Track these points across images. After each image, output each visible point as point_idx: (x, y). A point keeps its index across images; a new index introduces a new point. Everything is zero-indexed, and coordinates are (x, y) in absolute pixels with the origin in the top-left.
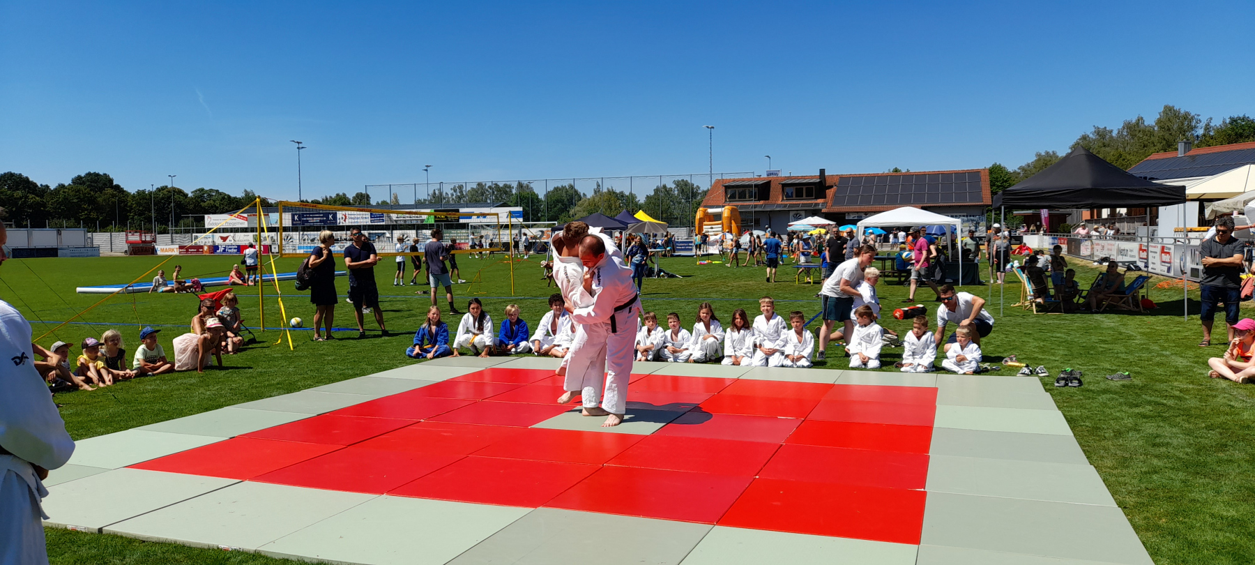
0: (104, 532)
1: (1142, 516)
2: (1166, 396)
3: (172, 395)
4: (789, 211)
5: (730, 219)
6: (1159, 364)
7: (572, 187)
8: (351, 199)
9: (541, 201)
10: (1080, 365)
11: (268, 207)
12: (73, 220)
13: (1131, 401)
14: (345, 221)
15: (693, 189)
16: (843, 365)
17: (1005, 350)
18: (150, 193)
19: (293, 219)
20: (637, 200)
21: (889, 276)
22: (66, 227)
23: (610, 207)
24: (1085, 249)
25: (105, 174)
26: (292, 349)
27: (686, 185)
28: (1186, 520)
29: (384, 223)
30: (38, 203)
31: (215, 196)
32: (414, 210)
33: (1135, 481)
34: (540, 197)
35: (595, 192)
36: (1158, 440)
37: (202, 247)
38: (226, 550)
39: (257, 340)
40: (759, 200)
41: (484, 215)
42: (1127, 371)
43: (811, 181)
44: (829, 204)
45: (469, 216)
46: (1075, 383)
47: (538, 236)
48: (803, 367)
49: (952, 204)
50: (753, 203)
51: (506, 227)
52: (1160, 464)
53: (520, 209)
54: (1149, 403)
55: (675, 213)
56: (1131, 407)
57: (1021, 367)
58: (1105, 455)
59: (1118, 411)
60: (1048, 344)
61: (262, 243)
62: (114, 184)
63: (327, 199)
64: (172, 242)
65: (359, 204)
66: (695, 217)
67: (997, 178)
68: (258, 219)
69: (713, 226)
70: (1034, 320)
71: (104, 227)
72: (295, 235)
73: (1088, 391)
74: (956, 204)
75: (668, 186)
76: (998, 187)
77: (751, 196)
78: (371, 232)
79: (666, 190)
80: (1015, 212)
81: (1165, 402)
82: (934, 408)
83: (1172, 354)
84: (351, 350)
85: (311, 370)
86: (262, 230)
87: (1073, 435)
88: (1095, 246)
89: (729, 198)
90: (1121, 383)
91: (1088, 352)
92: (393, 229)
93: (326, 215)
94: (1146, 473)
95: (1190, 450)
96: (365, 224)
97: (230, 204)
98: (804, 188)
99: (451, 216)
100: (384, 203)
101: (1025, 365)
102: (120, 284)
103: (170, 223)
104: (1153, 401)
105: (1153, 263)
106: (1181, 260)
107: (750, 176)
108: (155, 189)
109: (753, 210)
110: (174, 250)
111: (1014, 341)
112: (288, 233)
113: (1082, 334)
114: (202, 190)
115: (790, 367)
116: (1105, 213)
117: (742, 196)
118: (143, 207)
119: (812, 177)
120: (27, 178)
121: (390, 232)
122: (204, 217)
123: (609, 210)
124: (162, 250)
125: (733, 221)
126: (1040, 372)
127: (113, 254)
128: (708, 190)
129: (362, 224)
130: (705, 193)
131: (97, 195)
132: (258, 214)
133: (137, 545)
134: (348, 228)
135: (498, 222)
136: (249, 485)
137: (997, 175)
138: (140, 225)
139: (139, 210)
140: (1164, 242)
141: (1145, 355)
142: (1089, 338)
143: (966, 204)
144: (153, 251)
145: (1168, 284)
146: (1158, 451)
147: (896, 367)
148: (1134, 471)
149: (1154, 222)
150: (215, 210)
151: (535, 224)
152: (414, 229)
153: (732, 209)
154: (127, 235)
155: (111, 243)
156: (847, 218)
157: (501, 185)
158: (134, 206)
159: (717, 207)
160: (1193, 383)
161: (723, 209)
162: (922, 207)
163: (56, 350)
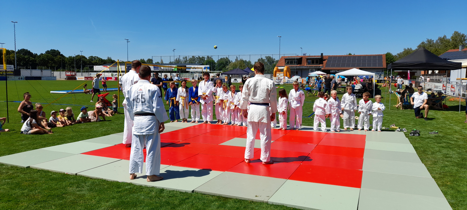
2: (451, 140)
4: (309, 69)
5: (287, 71)
6: (449, 129)
8: (146, 61)
10: (419, 128)
12: (45, 67)
13: (438, 141)
15: (272, 60)
17: (391, 122)
19: (126, 68)
20: (251, 63)
22: (44, 69)
25: (58, 50)
27: (270, 58)
29: (159, 70)
30: (33, 60)
31: (97, 59)
32: (170, 66)
34: (215, 62)
35: (236, 60)
36: (447, 156)
40: (298, 64)
41: (195, 68)
42: (437, 131)
43: (318, 58)
44: (324, 66)
45: (190, 68)
46: (417, 135)
49: (371, 67)
50: (295, 65)
52: (448, 164)
53: (208, 66)
56: (438, 144)
59: (433, 145)
60: (407, 120)
61: (114, 77)
62: (61, 54)
64: (82, 75)
65: (149, 63)
66: (273, 70)
67: (389, 58)
69: (280, 74)
71: (57, 69)
73: (422, 137)
74: (373, 67)
75: (263, 58)
76: (389, 61)
77: (295, 63)
80: (395, 71)
81: (451, 142)
82: (365, 142)
83: (454, 125)
87: (416, 153)
89: (286, 63)
90: (435, 135)
91: (422, 124)
95: (459, 159)
97: (102, 62)
99: (183, 68)
100: (158, 63)
101: (398, 128)
103: (81, 68)
104: (446, 142)
105: (448, 91)
106: (459, 90)
107: (295, 55)
108: (75, 56)
109: (296, 68)
110: (83, 79)
111: (394, 119)
114: (92, 57)
116: (430, 72)
117: (291, 63)
118: (71, 62)
119: (318, 56)
120: (29, 51)
122: (93, 67)
123: (241, 67)
124: (79, 78)
125: (288, 72)
126: (404, 130)
127: (61, 79)
128: (278, 60)
130: (277, 61)
131: (54, 58)
135: (200, 71)
138: (70, 69)
140: (452, 84)
143: (376, 67)
144: (75, 79)
145: (453, 99)
146: (447, 159)
149: (449, 75)
150: (97, 64)
152: (169, 73)
153: (288, 67)
154: (66, 73)
155: (60, 75)
156: (331, 72)
157: (201, 57)
158: (68, 62)
159: (282, 66)
160: (461, 136)
161: (284, 67)
162: (360, 68)
163: (53, 113)
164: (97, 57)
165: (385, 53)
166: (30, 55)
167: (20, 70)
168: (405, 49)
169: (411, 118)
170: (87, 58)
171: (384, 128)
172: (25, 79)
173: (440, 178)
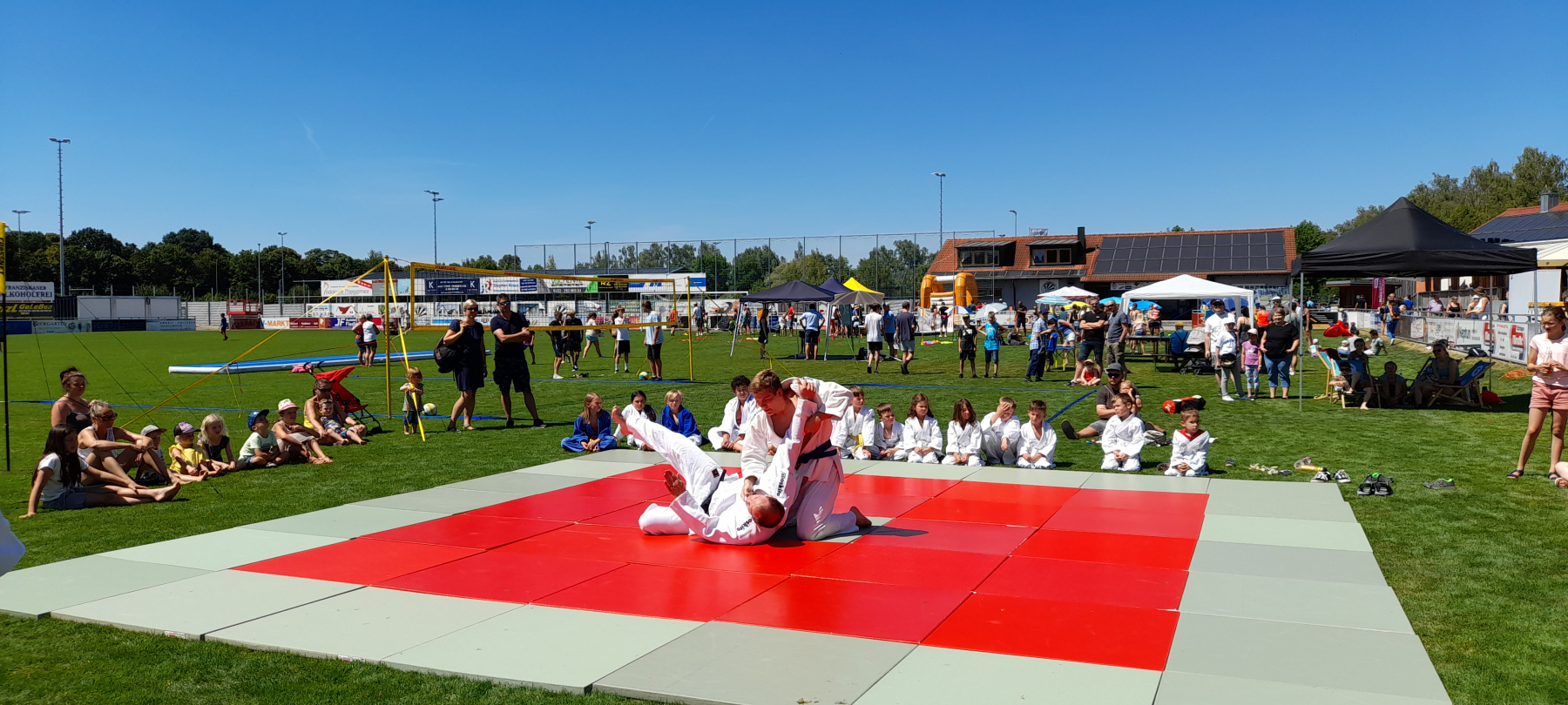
0: (206, 640)
1: (1444, 645)
2: (1498, 508)
3: (283, 491)
4: (1039, 279)
5: (964, 289)
6: (1493, 471)
7: (767, 249)
8: (498, 262)
9: (729, 266)
10: (1392, 470)
11: (398, 272)
12: (164, 287)
13: (1452, 513)
14: (489, 289)
15: (918, 252)
16: (1093, 466)
17: (1300, 452)
18: (257, 254)
19: (427, 285)
20: (849, 265)
22: (156, 295)
23: (814, 274)
24: (1417, 329)
25: (203, 232)
26: (424, 440)
27: (910, 247)
28: (1499, 651)
29: (536, 292)
30: (123, 265)
31: (334, 258)
32: (574, 276)
33: (1442, 607)
34: (728, 261)
35: (797, 255)
36: (1478, 559)
37: (317, 320)
38: (346, 661)
39: (383, 429)
40: (1001, 265)
41: (659, 283)
42: (1452, 477)
43: (1067, 242)
44: (1089, 271)
45: (641, 284)
46: (1384, 491)
47: (725, 309)
48: (1043, 468)
49: (1247, 272)
50: (992, 269)
51: (684, 297)
52: (1477, 586)
53: (702, 275)
54: (1475, 515)
55: (896, 281)
56: (1450, 521)
57: (1316, 472)
58: (1410, 575)
59: (1433, 525)
60: (1355, 445)
62: (214, 242)
63: (468, 262)
64: (282, 314)
65: (507, 269)
66: (920, 286)
67: (1306, 239)
68: (385, 286)
69: (943, 298)
70: (1341, 416)
71: (201, 295)
72: (429, 306)
73: (1399, 500)
74: (1252, 272)
75: (888, 248)
76: (1306, 250)
77: (990, 261)
78: (521, 302)
79: (885, 254)
80: (1324, 283)
81: (1495, 514)
82: (1202, 517)
84: (494, 442)
85: (447, 465)
86: (391, 300)
87: (1372, 551)
88: (1429, 326)
89: (963, 263)
90: (1442, 492)
91: (1406, 455)
92: (548, 300)
93: (467, 282)
94: (1457, 596)
95: (1517, 572)
96: (513, 293)
97: (351, 268)
98: (1058, 250)
99: (619, 284)
100: (537, 267)
101: (1322, 469)
102: (220, 363)
103: (279, 291)
104: (1480, 514)
105: (1502, 348)
107: (989, 236)
108: (261, 250)
109: (993, 278)
110: (283, 323)
111: (1313, 441)
112: (420, 304)
113: (1401, 434)
114: (317, 251)
115: (1027, 468)
116: (1445, 284)
117: (980, 261)
118: (248, 271)
119: (1069, 237)
120: (110, 235)
121: (544, 303)
122: (320, 284)
123: (813, 278)
124: (270, 323)
125: (967, 292)
126: (1340, 477)
128: (937, 253)
129: (510, 293)
130: (933, 256)
131: (193, 256)
132: (385, 280)
133: (245, 653)
134: (493, 298)
135: (674, 291)
136: (372, 591)
137: (1306, 236)
138: (244, 293)
139: (243, 275)
140: (1516, 320)
141: (1478, 460)
142: (1409, 437)
143: (1265, 272)
144: (259, 325)
145: (1519, 373)
146: (1476, 571)
147: (1160, 469)
148: (1443, 594)
150: (333, 275)
152: (573, 299)
153: (967, 276)
154: (228, 305)
155: (207, 314)
156: (1112, 289)
157: (681, 247)
158: (237, 270)
159: (948, 274)
160: (1533, 493)
161: (955, 276)
162: (1208, 276)
163: (148, 435)
164: (336, 252)
165: (1296, 224)
166: (112, 247)
167: (76, 300)
168: (1362, 211)
169: (1369, 437)
170: (300, 257)
171: (1272, 470)
172: (91, 328)
173: (1442, 634)
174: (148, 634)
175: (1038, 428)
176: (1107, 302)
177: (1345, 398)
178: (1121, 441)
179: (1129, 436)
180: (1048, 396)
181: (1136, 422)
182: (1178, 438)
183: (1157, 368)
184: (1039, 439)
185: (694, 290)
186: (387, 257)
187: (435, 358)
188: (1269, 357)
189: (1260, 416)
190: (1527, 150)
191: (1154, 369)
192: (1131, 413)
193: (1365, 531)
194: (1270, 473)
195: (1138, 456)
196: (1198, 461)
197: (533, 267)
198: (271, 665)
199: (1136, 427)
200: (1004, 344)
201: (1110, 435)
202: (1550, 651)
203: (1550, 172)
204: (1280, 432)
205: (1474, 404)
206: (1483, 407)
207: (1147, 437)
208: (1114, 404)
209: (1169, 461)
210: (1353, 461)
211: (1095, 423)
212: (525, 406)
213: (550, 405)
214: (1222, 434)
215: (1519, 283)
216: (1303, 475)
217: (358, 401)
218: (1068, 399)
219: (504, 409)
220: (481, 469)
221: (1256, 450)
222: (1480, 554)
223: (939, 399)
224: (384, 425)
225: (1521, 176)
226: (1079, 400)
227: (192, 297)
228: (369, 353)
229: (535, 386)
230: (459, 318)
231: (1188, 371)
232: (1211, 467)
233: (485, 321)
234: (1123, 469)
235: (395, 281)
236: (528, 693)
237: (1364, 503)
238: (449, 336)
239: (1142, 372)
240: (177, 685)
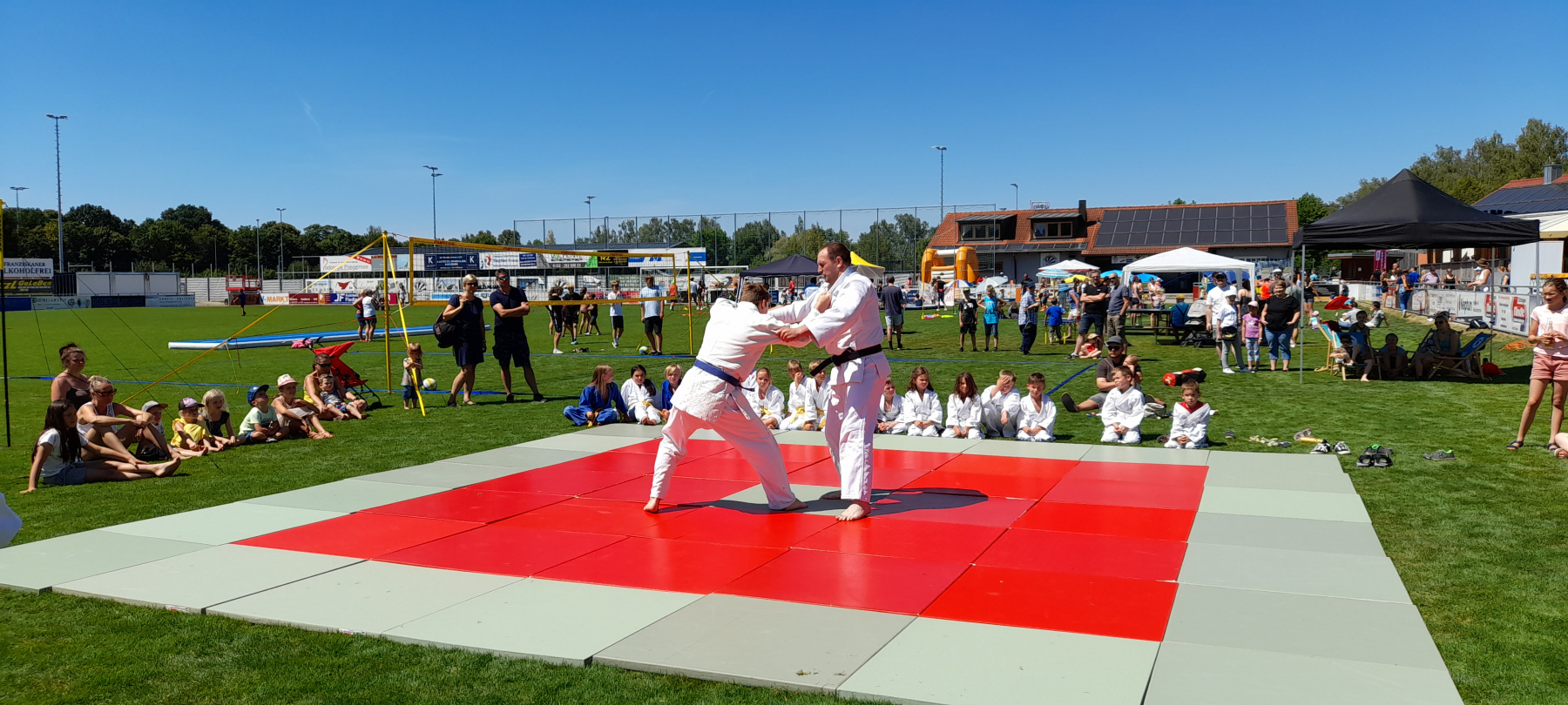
0: (207, 613)
1: (1442, 615)
2: (1496, 478)
3: (283, 466)
4: (1040, 253)
5: (965, 263)
6: (1493, 441)
7: (767, 223)
8: (497, 237)
9: (729, 240)
10: (1392, 441)
11: (397, 247)
12: (163, 263)
13: (1451, 484)
14: (489, 264)
15: (919, 226)
16: (1093, 439)
17: (1300, 423)
18: (255, 230)
19: (426, 260)
21: (1164, 334)
22: (155, 271)
25: (202, 208)
26: (424, 414)
27: (911, 221)
28: (1496, 620)
29: (535, 267)
30: (122, 242)
31: (333, 233)
32: (573, 251)
33: (1440, 577)
34: (728, 236)
35: (797, 230)
36: (1477, 530)
37: (316, 296)
38: (346, 635)
39: (383, 404)
40: (1002, 239)
41: (658, 257)
42: (1451, 448)
43: (1069, 215)
44: (1091, 245)
45: (641, 258)
46: (1383, 462)
47: (725, 284)
48: (1043, 441)
49: (1249, 245)
50: (994, 243)
51: (684, 272)
52: (1475, 557)
53: (702, 250)
54: (1474, 486)
55: (897, 255)
56: (1449, 491)
57: (1316, 443)
59: (1433, 496)
60: (1356, 417)
61: (390, 291)
62: (213, 218)
63: (467, 237)
64: (281, 289)
65: (507, 244)
66: (921, 261)
67: (1308, 212)
68: (384, 261)
70: (1342, 388)
71: (200, 271)
72: (429, 281)
73: (1399, 472)
74: (1253, 245)
75: (888, 222)
77: (991, 235)
78: (521, 278)
79: (886, 227)
80: (1329, 255)
81: (1494, 485)
84: (494, 417)
85: (447, 439)
86: (390, 275)
87: (1371, 522)
88: (1431, 298)
89: (964, 237)
90: (1442, 463)
91: (1405, 427)
92: (547, 275)
93: (467, 257)
94: (1455, 567)
95: (1516, 542)
96: (512, 268)
97: (350, 243)
99: (618, 259)
100: (537, 242)
101: (1321, 441)
102: (218, 339)
103: (279, 266)
104: (1479, 485)
105: (1504, 319)
107: (991, 209)
108: (260, 225)
109: (994, 251)
110: (285, 300)
111: (1313, 413)
112: (423, 279)
113: (1401, 406)
114: (316, 227)
115: (1027, 440)
116: (1447, 256)
117: (981, 235)
118: (248, 247)
119: (1070, 211)
120: (107, 211)
121: (543, 278)
122: (319, 259)
124: (269, 299)
125: (969, 266)
126: (1339, 449)
127: (211, 304)
128: (938, 227)
129: (509, 268)
130: (934, 230)
131: (192, 233)
132: (384, 255)
133: (246, 627)
134: (492, 273)
135: (674, 266)
136: (372, 565)
137: (1308, 209)
138: (243, 270)
139: (242, 251)
140: (1518, 292)
141: (1477, 431)
142: (1409, 409)
143: (1267, 244)
144: (259, 300)
145: (1520, 345)
146: (1474, 542)
147: (1160, 442)
148: (1441, 565)
150: (332, 251)
151: (722, 269)
153: (969, 250)
154: (227, 281)
155: (211, 290)
156: (1113, 262)
158: (236, 245)
159: (949, 247)
160: (1533, 464)
161: (956, 251)
162: (1210, 249)
163: (149, 410)
164: (336, 227)
165: (1298, 196)
166: (111, 224)
167: (75, 277)
168: (1364, 183)
169: (1370, 409)
170: (299, 232)
171: (1272, 442)
172: (90, 305)
173: (1439, 604)
174: (149, 608)
175: (1038, 400)
176: (1110, 274)
177: (1346, 370)
178: (1121, 414)
179: (1129, 408)
180: (1048, 369)
181: (1135, 394)
182: (1179, 410)
183: (1158, 341)
184: (1039, 412)
185: (694, 265)
186: (386, 233)
187: (435, 333)
188: (1270, 329)
189: (1260, 389)
190: (1530, 121)
191: (1154, 342)
192: (1131, 385)
193: (1364, 502)
194: (1269, 445)
195: (1138, 429)
196: (1198, 433)
197: (532, 242)
198: (272, 638)
199: (1136, 399)
200: (1005, 317)
201: (1109, 407)
202: (1547, 620)
203: (1553, 143)
204: (1280, 404)
205: (1475, 376)
206: (1483, 378)
207: (1147, 410)
208: (1114, 377)
209: (1169, 434)
210: (1353, 432)
211: (1095, 396)
212: (524, 380)
213: (550, 380)
214: (1222, 406)
215: (1521, 255)
216: (1303, 447)
217: (358, 376)
218: (1068, 372)
219: (504, 384)
220: (481, 444)
221: (1256, 422)
222: (1478, 525)
223: (939, 373)
224: (384, 400)
225: (1523, 147)
226: (1079, 374)
227: (191, 272)
228: (369, 328)
229: (534, 361)
230: (458, 293)
231: (1188, 344)
232: (1211, 439)
233: (484, 296)
234: (1123, 442)
235: (394, 257)
236: (528, 666)
237: (1363, 475)
238: (449, 311)
239: (1143, 345)
240: (179, 658)
